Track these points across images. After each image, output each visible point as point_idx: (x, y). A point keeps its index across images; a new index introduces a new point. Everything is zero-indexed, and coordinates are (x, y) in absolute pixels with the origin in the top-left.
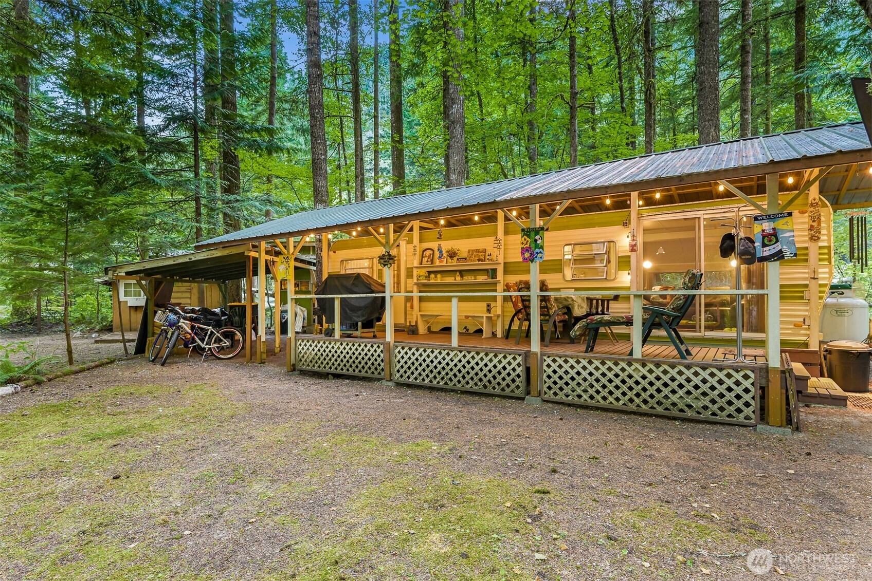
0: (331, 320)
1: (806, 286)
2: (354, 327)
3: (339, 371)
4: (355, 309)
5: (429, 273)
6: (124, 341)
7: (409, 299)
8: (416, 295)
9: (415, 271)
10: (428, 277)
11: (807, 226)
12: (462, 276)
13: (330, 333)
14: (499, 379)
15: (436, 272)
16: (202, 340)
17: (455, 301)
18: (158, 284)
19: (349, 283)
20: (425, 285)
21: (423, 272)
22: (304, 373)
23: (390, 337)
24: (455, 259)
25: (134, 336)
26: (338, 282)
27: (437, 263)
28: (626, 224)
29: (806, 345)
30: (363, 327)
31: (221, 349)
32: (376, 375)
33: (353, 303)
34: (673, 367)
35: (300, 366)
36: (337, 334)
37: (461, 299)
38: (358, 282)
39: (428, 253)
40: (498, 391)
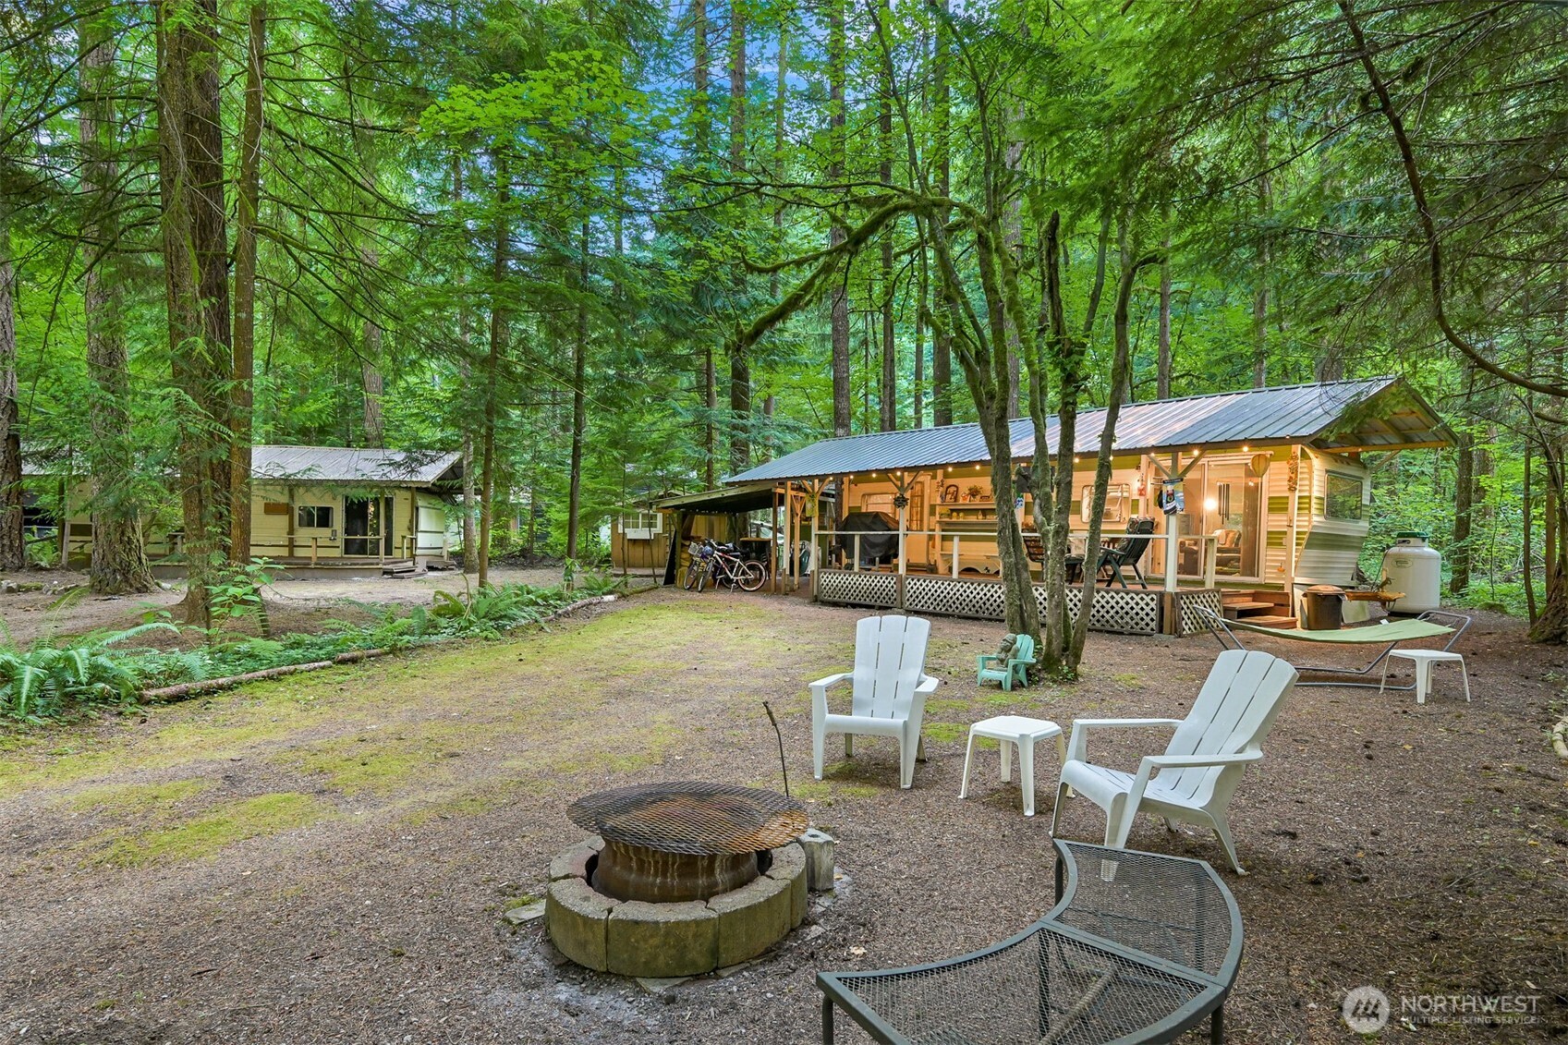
0: (850, 556)
1: (1285, 533)
2: (872, 562)
3: (857, 601)
4: (873, 545)
5: (952, 511)
6: (655, 576)
7: (931, 538)
8: (938, 533)
9: (938, 509)
10: (950, 516)
11: (1287, 477)
12: (984, 515)
13: (850, 567)
14: (988, 604)
15: (958, 511)
16: (731, 572)
17: (956, 539)
18: (684, 516)
19: (868, 521)
20: (947, 523)
21: (945, 510)
22: (825, 603)
23: (902, 570)
24: (978, 497)
25: (663, 571)
26: (859, 519)
27: (961, 501)
28: (1138, 468)
29: (1282, 587)
30: (881, 562)
31: (747, 582)
32: (890, 604)
33: (872, 539)
34: (1117, 593)
35: (821, 597)
36: (856, 568)
37: (962, 539)
38: (877, 520)
39: (952, 489)
40: (986, 615)
